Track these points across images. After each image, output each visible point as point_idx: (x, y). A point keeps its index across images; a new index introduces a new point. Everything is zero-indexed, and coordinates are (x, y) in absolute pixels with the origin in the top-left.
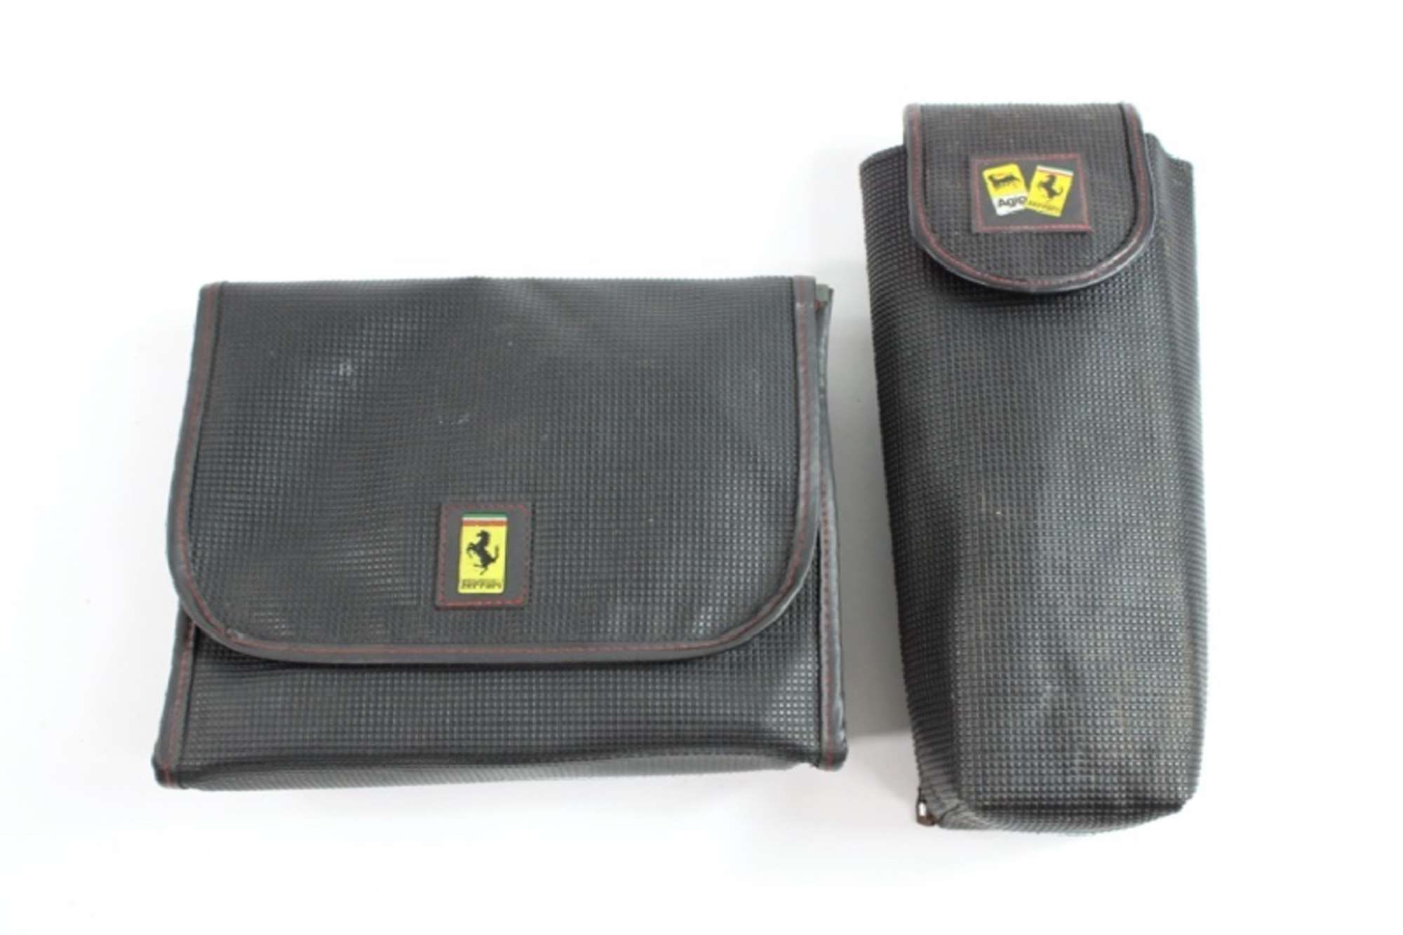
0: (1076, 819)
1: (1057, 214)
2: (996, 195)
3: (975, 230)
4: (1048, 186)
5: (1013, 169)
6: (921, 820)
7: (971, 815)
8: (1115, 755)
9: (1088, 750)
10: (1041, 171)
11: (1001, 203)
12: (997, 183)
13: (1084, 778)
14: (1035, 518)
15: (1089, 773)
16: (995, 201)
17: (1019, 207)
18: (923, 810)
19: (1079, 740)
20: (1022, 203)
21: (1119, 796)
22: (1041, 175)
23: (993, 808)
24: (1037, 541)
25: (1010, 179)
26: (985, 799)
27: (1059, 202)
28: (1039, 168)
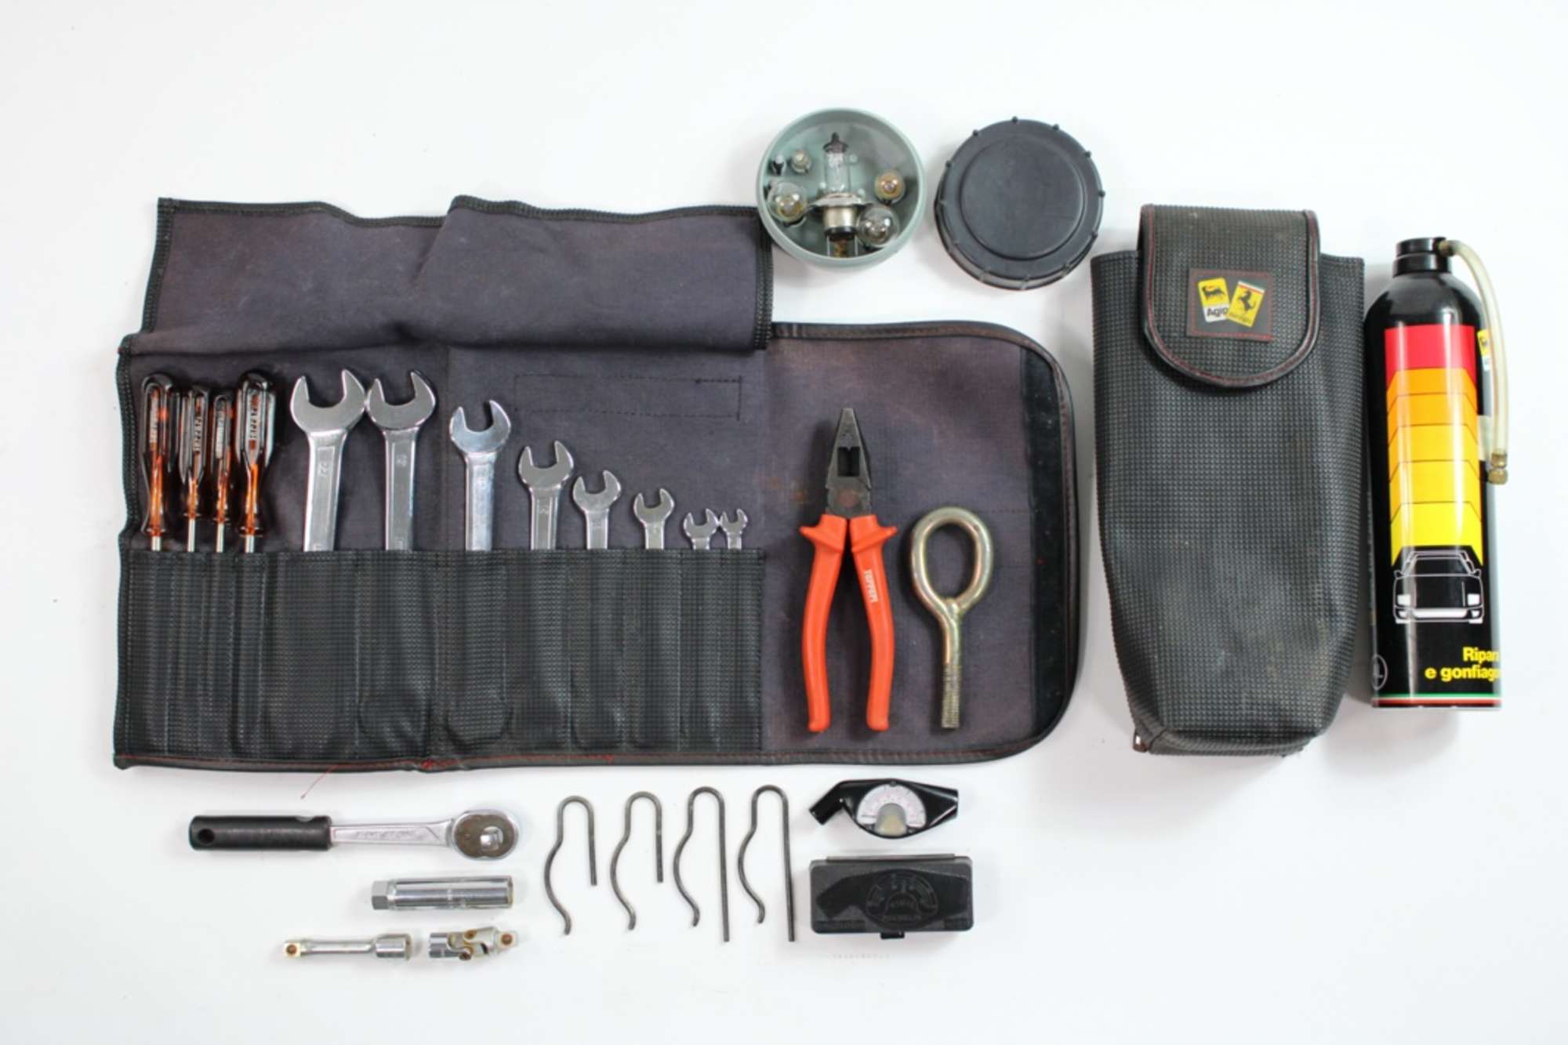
0: (1244, 741)
1: (1249, 324)
2: (1208, 304)
3: (1188, 334)
4: (1245, 300)
5: (1220, 283)
6: (1136, 747)
7: (1170, 738)
8: (1270, 696)
9: (1251, 692)
10: (1242, 287)
11: (1210, 312)
12: (1208, 294)
13: (1249, 712)
14: (1212, 547)
15: (1252, 709)
16: (1206, 311)
17: (1222, 317)
18: (1138, 740)
19: (1245, 686)
20: (1225, 313)
21: (1272, 725)
22: (1240, 292)
23: (1184, 732)
24: (1213, 562)
25: (1217, 292)
26: (1179, 725)
27: (1251, 315)
28: (1241, 283)
